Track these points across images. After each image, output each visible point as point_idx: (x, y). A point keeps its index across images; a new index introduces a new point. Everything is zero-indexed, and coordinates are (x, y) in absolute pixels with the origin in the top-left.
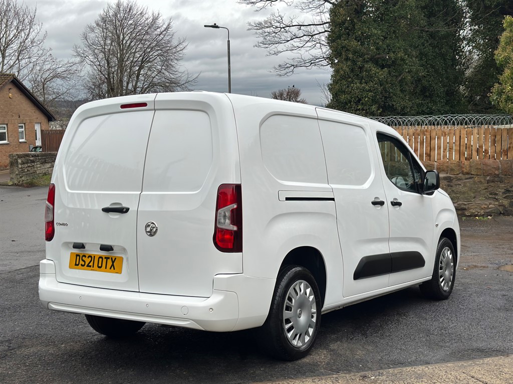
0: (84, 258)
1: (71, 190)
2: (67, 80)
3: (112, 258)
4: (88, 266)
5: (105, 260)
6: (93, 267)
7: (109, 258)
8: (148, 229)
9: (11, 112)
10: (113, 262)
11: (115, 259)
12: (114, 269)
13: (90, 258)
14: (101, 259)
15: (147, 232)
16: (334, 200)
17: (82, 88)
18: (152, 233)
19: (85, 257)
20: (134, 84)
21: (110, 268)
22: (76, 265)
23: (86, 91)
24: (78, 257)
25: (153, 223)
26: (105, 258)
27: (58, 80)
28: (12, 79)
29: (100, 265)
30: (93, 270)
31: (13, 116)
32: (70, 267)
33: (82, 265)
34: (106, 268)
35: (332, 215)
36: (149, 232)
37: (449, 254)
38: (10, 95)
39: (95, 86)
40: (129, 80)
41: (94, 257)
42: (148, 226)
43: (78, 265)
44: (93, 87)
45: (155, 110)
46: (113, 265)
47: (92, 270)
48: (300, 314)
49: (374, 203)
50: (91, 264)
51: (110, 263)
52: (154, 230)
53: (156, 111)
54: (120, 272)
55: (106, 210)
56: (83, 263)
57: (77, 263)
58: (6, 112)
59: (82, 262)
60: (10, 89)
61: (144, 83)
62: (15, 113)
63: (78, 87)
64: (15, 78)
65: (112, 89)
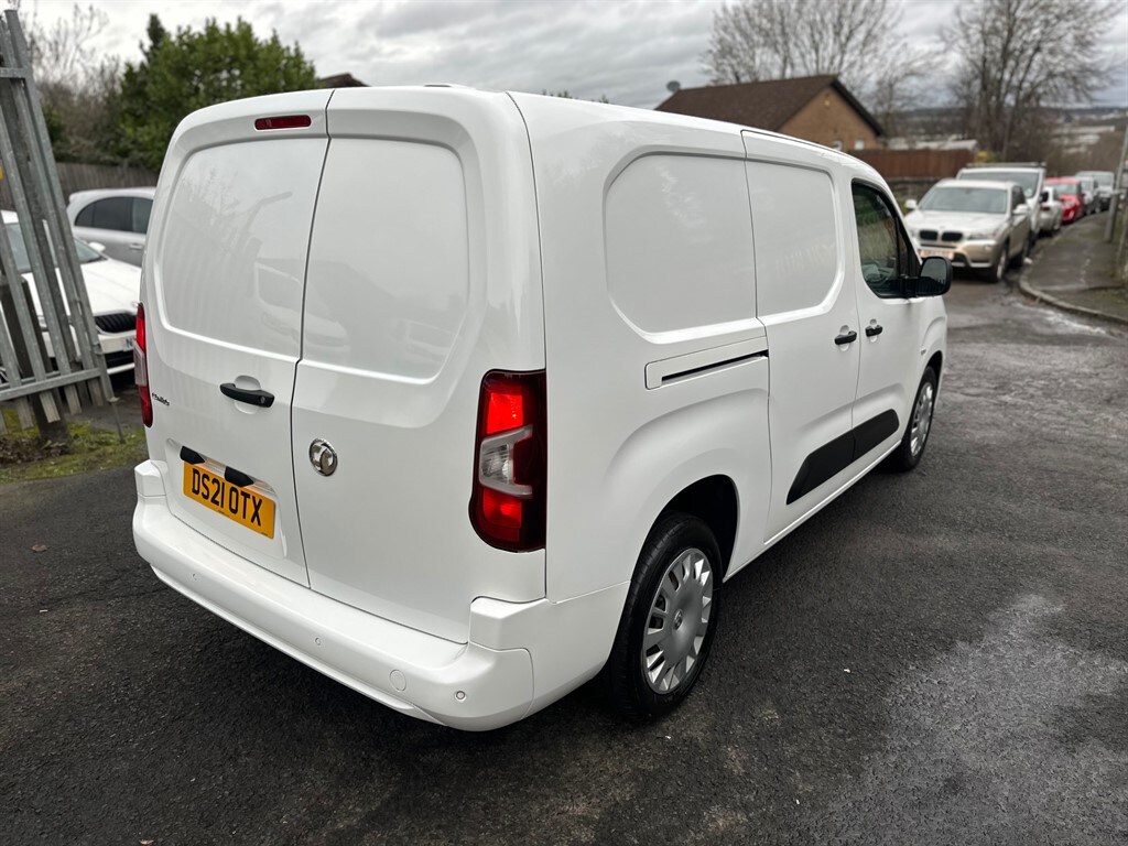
0: (206, 481)
1: (171, 325)
3: (254, 498)
4: (214, 500)
5: (241, 498)
6: (222, 506)
7: (248, 496)
8: (317, 457)
10: (257, 507)
11: (260, 501)
12: (259, 524)
13: (216, 485)
14: (234, 494)
15: (314, 463)
16: (767, 355)
17: (944, 88)
18: (325, 468)
19: (208, 479)
20: (1020, 77)
21: (253, 521)
22: (194, 491)
23: (949, 92)
24: (196, 476)
25: (325, 445)
26: (242, 493)
29: (234, 507)
30: (223, 513)
32: (186, 493)
33: (204, 496)
34: (245, 517)
35: (759, 391)
36: (318, 464)
37: (929, 392)
39: (963, 84)
41: (224, 484)
42: (313, 449)
43: (197, 493)
44: (961, 85)
45: (330, 137)
46: (256, 514)
47: (220, 512)
48: (680, 621)
49: (840, 341)
50: (219, 498)
51: (251, 507)
52: (330, 461)
53: (333, 140)
54: (269, 534)
55: (229, 392)
56: (206, 492)
57: (196, 488)
59: (202, 489)
65: (984, 87)
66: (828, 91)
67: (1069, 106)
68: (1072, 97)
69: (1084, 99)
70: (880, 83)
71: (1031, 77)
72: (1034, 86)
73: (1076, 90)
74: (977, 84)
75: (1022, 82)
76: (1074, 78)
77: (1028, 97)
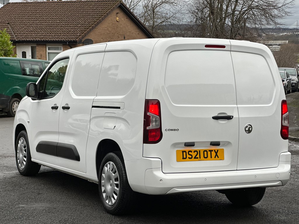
0: (190, 153)
2: (174, 5)
3: (215, 151)
4: (195, 158)
5: (209, 153)
6: (200, 158)
7: (212, 151)
8: (247, 129)
9: (117, 34)
10: (216, 153)
11: (218, 151)
12: (218, 157)
13: (196, 153)
14: (205, 152)
15: (246, 131)
17: (187, 12)
18: (249, 131)
20: (233, 8)
21: (215, 157)
22: (183, 158)
23: (190, 15)
24: (184, 153)
25: (249, 125)
26: (209, 151)
27: (167, 5)
28: (119, 4)
29: (206, 156)
30: (201, 160)
31: (119, 37)
32: (178, 161)
33: (189, 158)
34: (211, 157)
36: (247, 131)
38: (118, 18)
39: (198, 10)
40: (228, 4)
41: (200, 151)
42: (246, 127)
43: (186, 158)
44: (197, 11)
46: (216, 155)
47: (199, 160)
50: (198, 156)
51: (214, 154)
54: (222, 159)
55: (215, 118)
56: (190, 157)
57: (185, 157)
58: (113, 33)
60: (117, 13)
61: (242, 7)
62: (120, 35)
63: (183, 11)
64: (122, 4)
65: (212, 13)
66: (118, 11)
67: (263, 27)
68: (264, 22)
69: (271, 22)
70: (146, 7)
71: (239, 8)
72: (242, 13)
73: (266, 17)
74: (207, 11)
75: (234, 11)
76: (264, 9)
77: (238, 20)
